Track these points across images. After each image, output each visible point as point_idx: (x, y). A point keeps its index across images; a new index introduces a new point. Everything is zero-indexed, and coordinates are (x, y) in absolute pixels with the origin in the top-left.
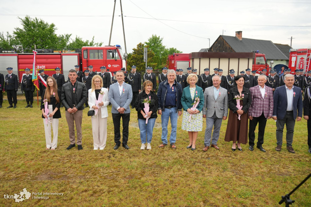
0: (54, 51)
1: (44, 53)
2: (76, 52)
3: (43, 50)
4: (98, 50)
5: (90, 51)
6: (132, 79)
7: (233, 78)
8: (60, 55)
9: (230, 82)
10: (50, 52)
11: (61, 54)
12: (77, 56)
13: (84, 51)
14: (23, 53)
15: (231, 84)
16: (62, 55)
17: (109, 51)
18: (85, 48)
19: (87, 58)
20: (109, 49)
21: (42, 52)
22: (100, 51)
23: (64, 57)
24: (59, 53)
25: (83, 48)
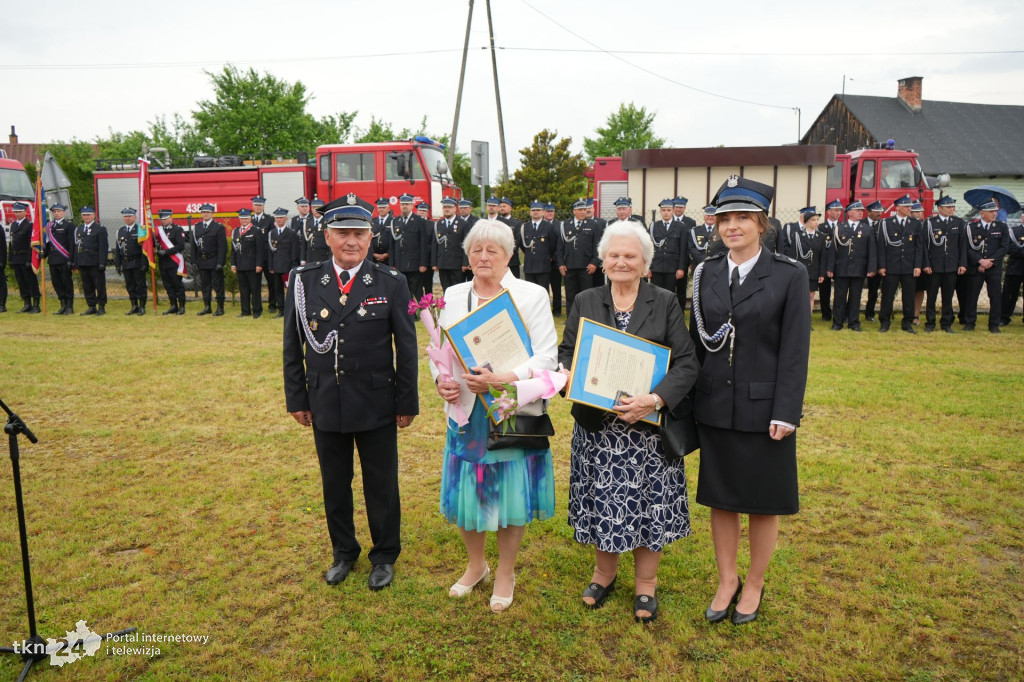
0: (245, 162)
1: (217, 166)
2: (299, 162)
3: (215, 160)
4: (361, 155)
5: (339, 157)
6: (398, 234)
7: (710, 228)
8: (256, 172)
9: (699, 237)
10: (232, 163)
11: (256, 170)
12: (300, 175)
13: (321, 157)
14: (168, 169)
15: (702, 246)
16: (261, 171)
17: (393, 155)
18: (325, 149)
19: (330, 179)
20: (393, 151)
21: (211, 164)
22: (365, 156)
23: (266, 177)
24: (255, 167)
25: (321, 149)
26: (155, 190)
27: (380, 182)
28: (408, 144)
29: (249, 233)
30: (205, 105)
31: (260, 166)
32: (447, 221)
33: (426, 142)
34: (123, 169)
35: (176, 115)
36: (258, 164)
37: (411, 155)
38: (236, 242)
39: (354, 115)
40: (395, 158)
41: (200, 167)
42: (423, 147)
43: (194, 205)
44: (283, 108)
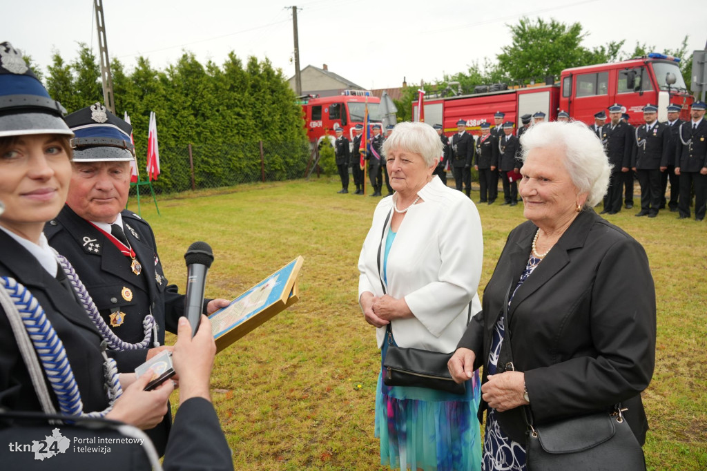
0: (508, 87)
1: (489, 91)
2: (547, 84)
3: (488, 88)
4: (597, 75)
8: (515, 94)
10: (499, 89)
11: (515, 92)
12: (547, 94)
13: (564, 78)
16: (518, 93)
17: (625, 71)
18: (567, 72)
19: (570, 96)
20: (625, 68)
21: (485, 90)
22: (601, 75)
23: (522, 97)
24: (514, 90)
25: (564, 72)
26: (447, 111)
27: (612, 95)
28: (641, 61)
29: (487, 140)
30: (506, 49)
31: (518, 90)
32: (648, 126)
33: (658, 58)
34: (429, 98)
35: (485, 58)
36: (517, 89)
37: (642, 70)
38: (478, 148)
39: (622, 43)
40: (626, 74)
41: (478, 93)
42: (654, 62)
43: (471, 121)
44: (560, 44)
